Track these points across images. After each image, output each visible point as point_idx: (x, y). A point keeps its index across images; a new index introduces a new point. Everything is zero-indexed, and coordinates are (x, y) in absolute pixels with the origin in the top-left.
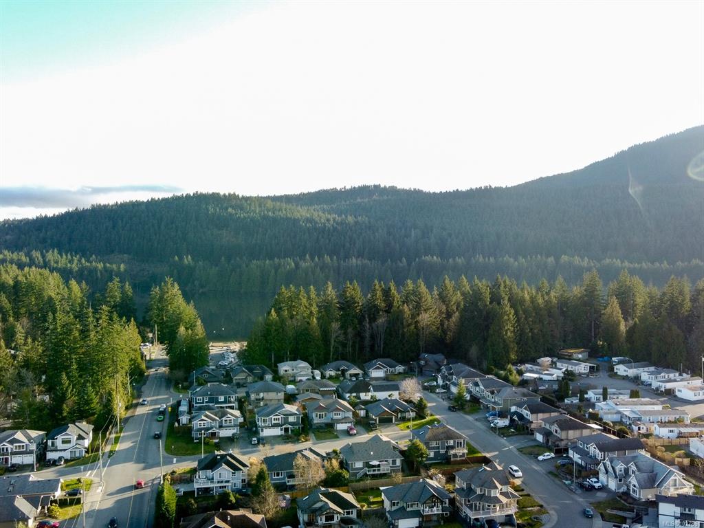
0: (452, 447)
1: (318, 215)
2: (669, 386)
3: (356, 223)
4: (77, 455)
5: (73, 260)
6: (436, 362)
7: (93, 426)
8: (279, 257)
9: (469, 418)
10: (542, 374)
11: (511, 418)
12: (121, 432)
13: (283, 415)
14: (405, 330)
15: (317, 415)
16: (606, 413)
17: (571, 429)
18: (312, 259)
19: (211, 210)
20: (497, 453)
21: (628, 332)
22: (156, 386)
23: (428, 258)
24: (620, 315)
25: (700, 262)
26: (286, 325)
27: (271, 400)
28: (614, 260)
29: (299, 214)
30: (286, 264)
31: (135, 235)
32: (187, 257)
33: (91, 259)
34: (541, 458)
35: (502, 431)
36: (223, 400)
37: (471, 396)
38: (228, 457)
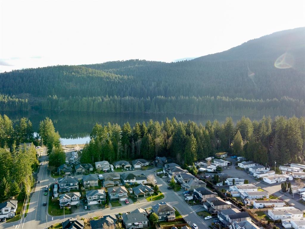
0: (169, 215)
1: (112, 75)
2: (261, 176)
3: (128, 79)
4: (11, 216)
5: (5, 97)
6: (163, 161)
7: (17, 201)
8: (95, 96)
9: (176, 194)
10: (207, 168)
11: (194, 196)
12: (29, 202)
13: (98, 195)
14: (149, 146)
15: (112, 194)
16: (234, 193)
17: (219, 205)
18: (109, 97)
19: (65, 73)
20: (187, 215)
21: (244, 146)
22: (43, 174)
23: (159, 97)
24: (241, 138)
25: (277, 99)
26: (98, 144)
27: (93, 184)
28: (240, 98)
29: (103, 75)
30: (98, 99)
31: (32, 85)
32: (55, 96)
33: (13, 97)
34: (206, 218)
35: (190, 203)
36: (72, 185)
37: (177, 181)
38: (75, 222)
